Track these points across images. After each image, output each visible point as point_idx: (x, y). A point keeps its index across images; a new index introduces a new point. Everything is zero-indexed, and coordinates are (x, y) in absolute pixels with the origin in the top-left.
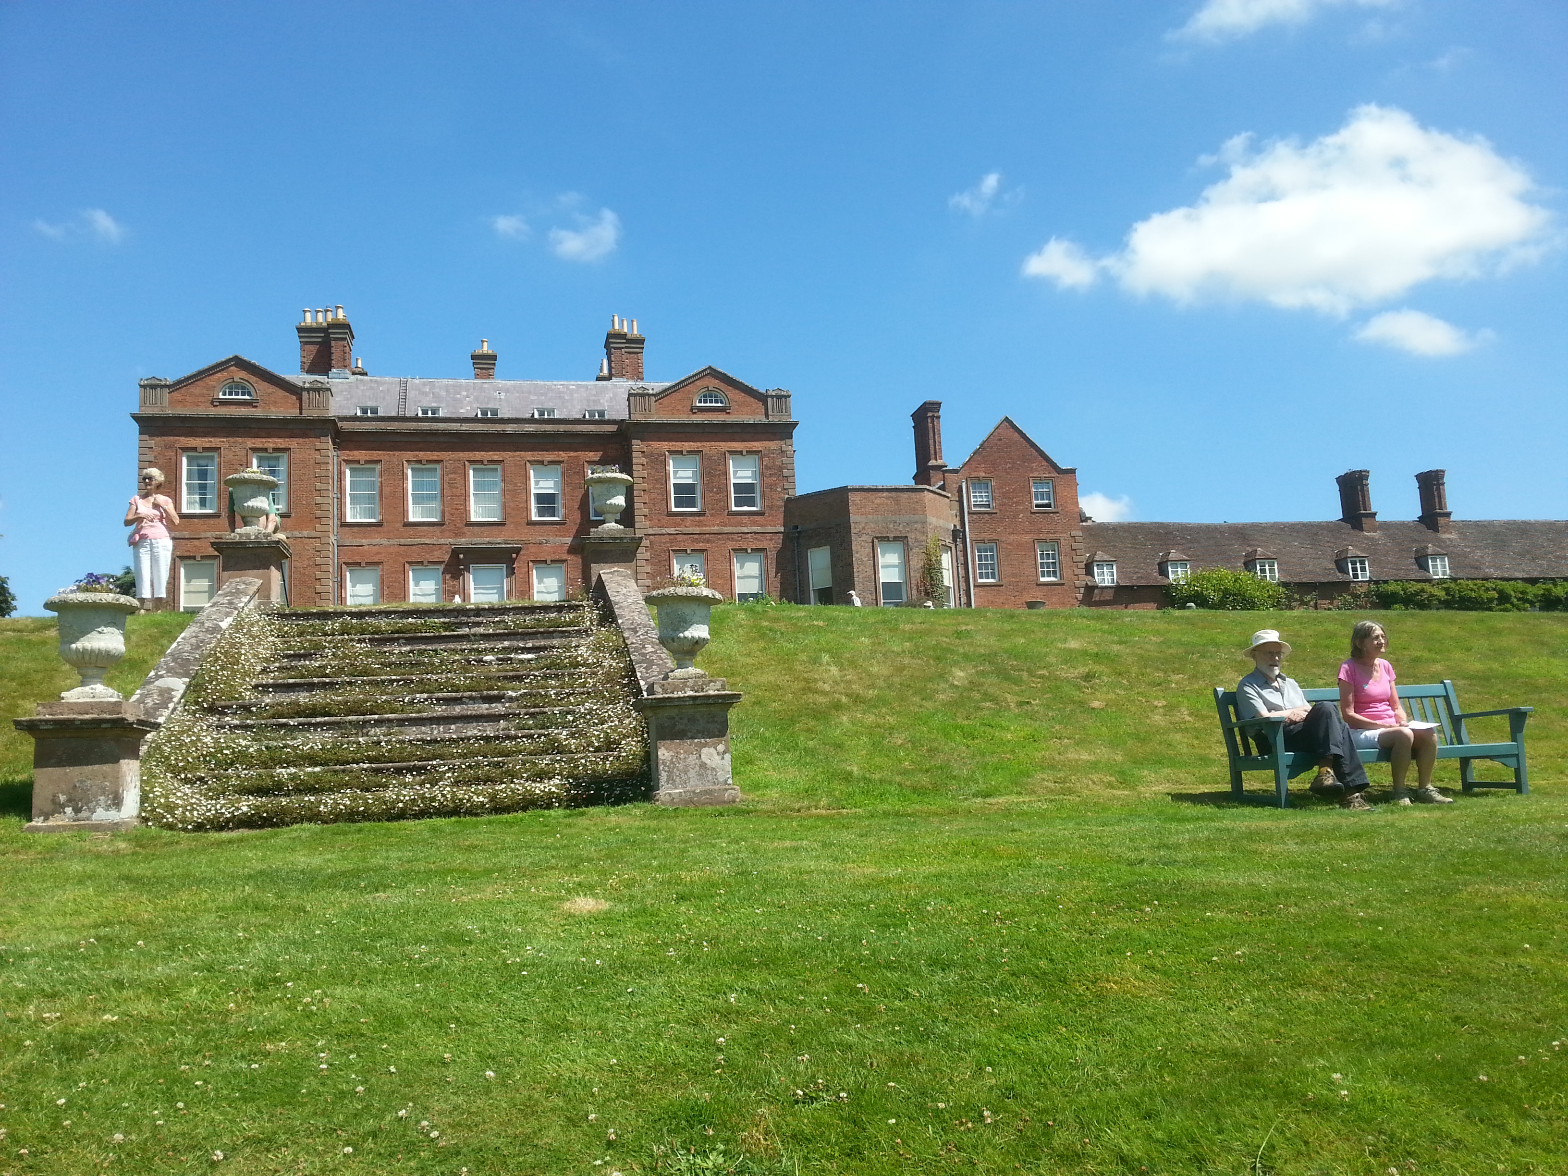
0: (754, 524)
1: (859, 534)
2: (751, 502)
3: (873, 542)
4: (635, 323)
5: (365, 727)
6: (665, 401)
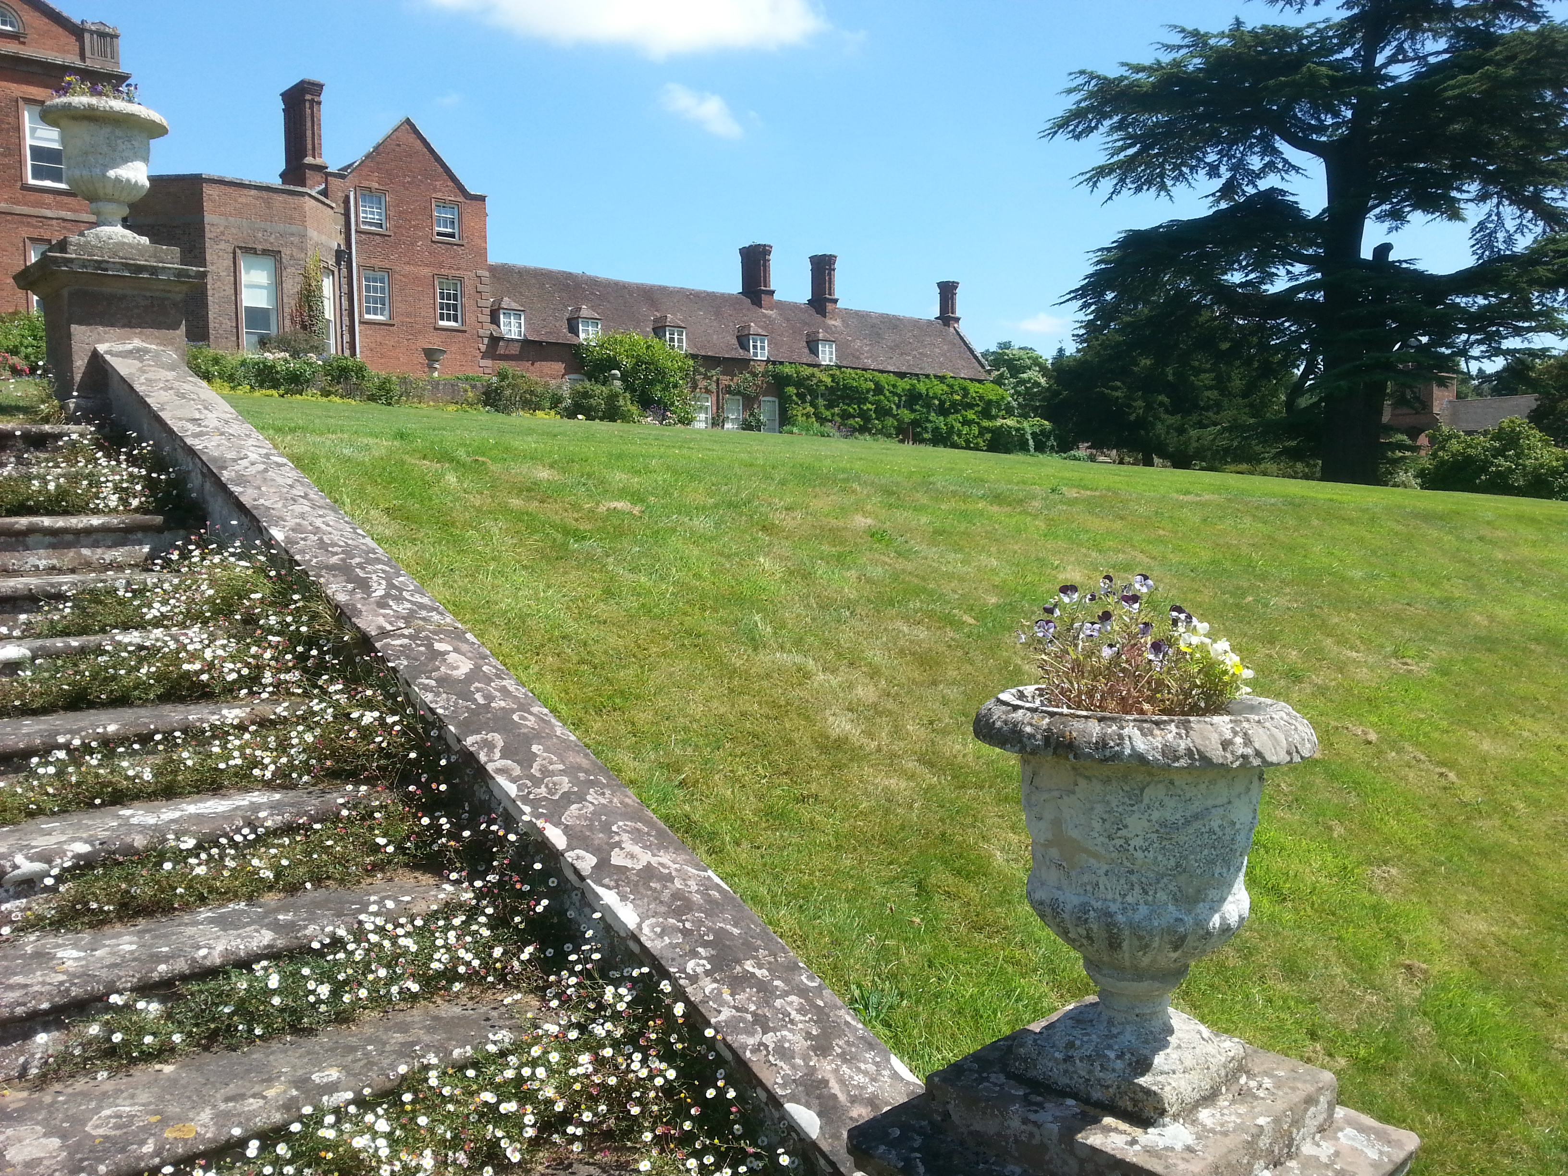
0: (62, 206)
1: (216, 240)
2: (56, 176)
3: (234, 253)
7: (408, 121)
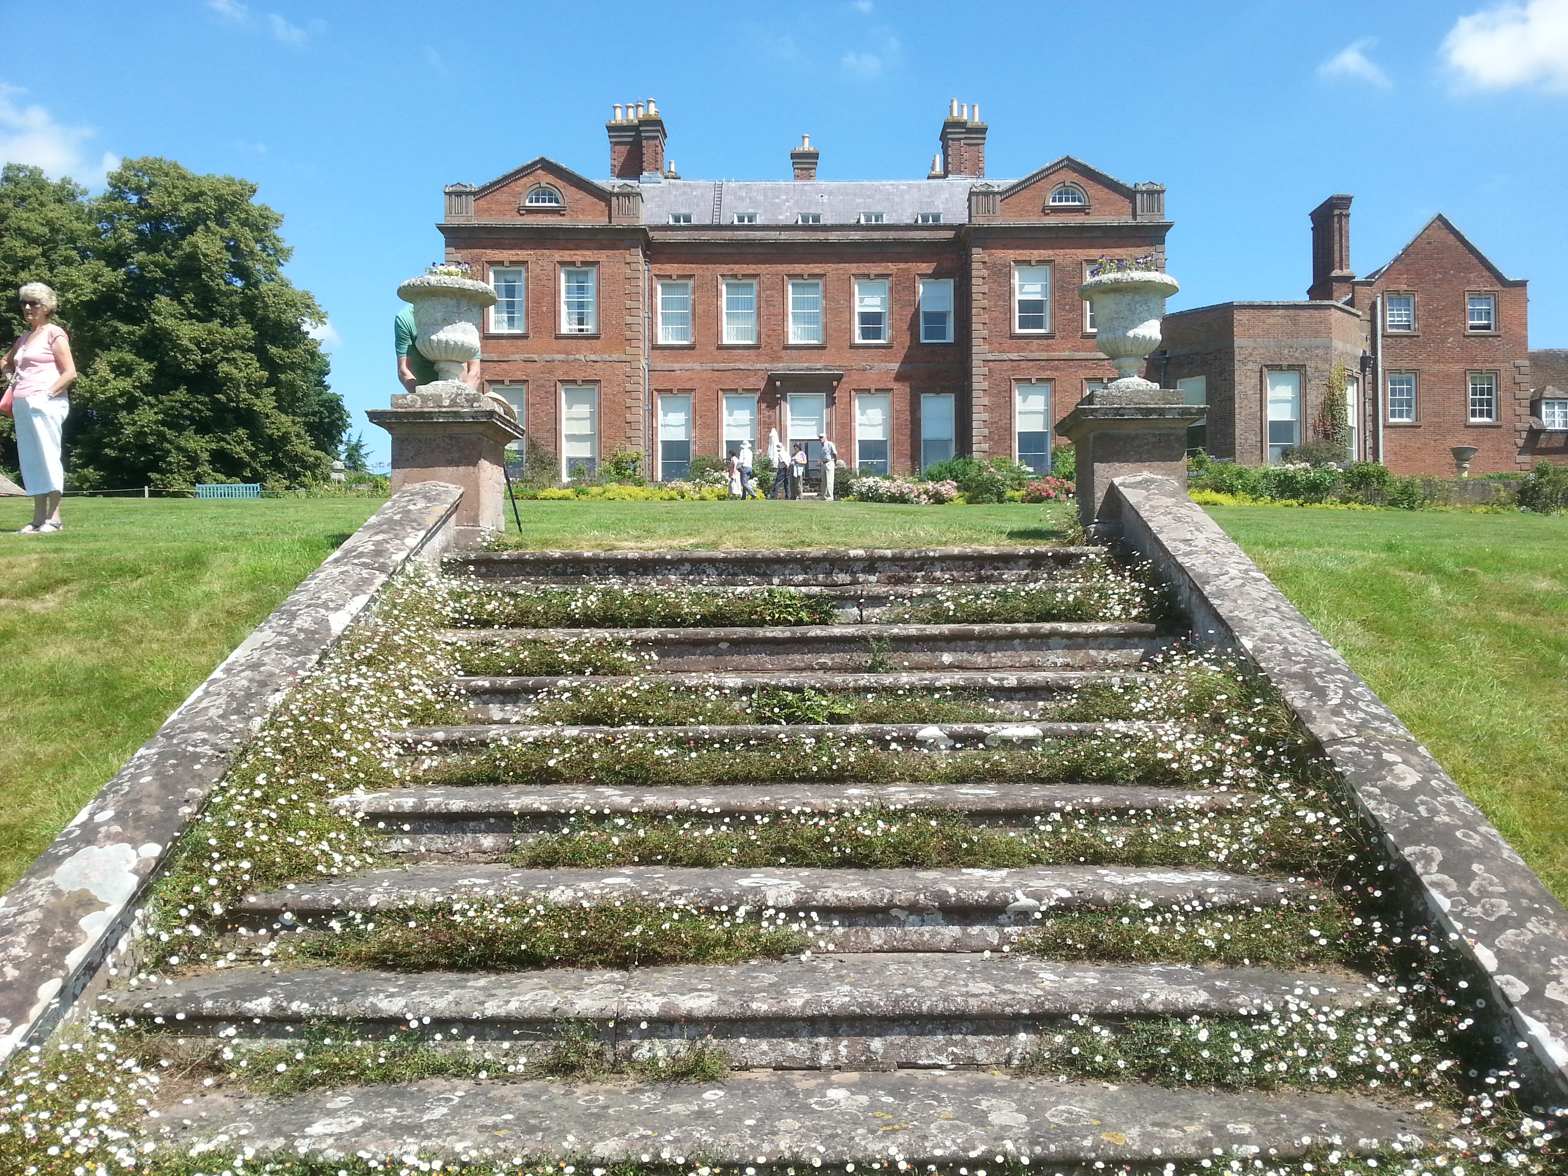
1: (1244, 362)
3: (1261, 372)
4: (977, 109)
6: (1012, 200)
7: (1440, 217)
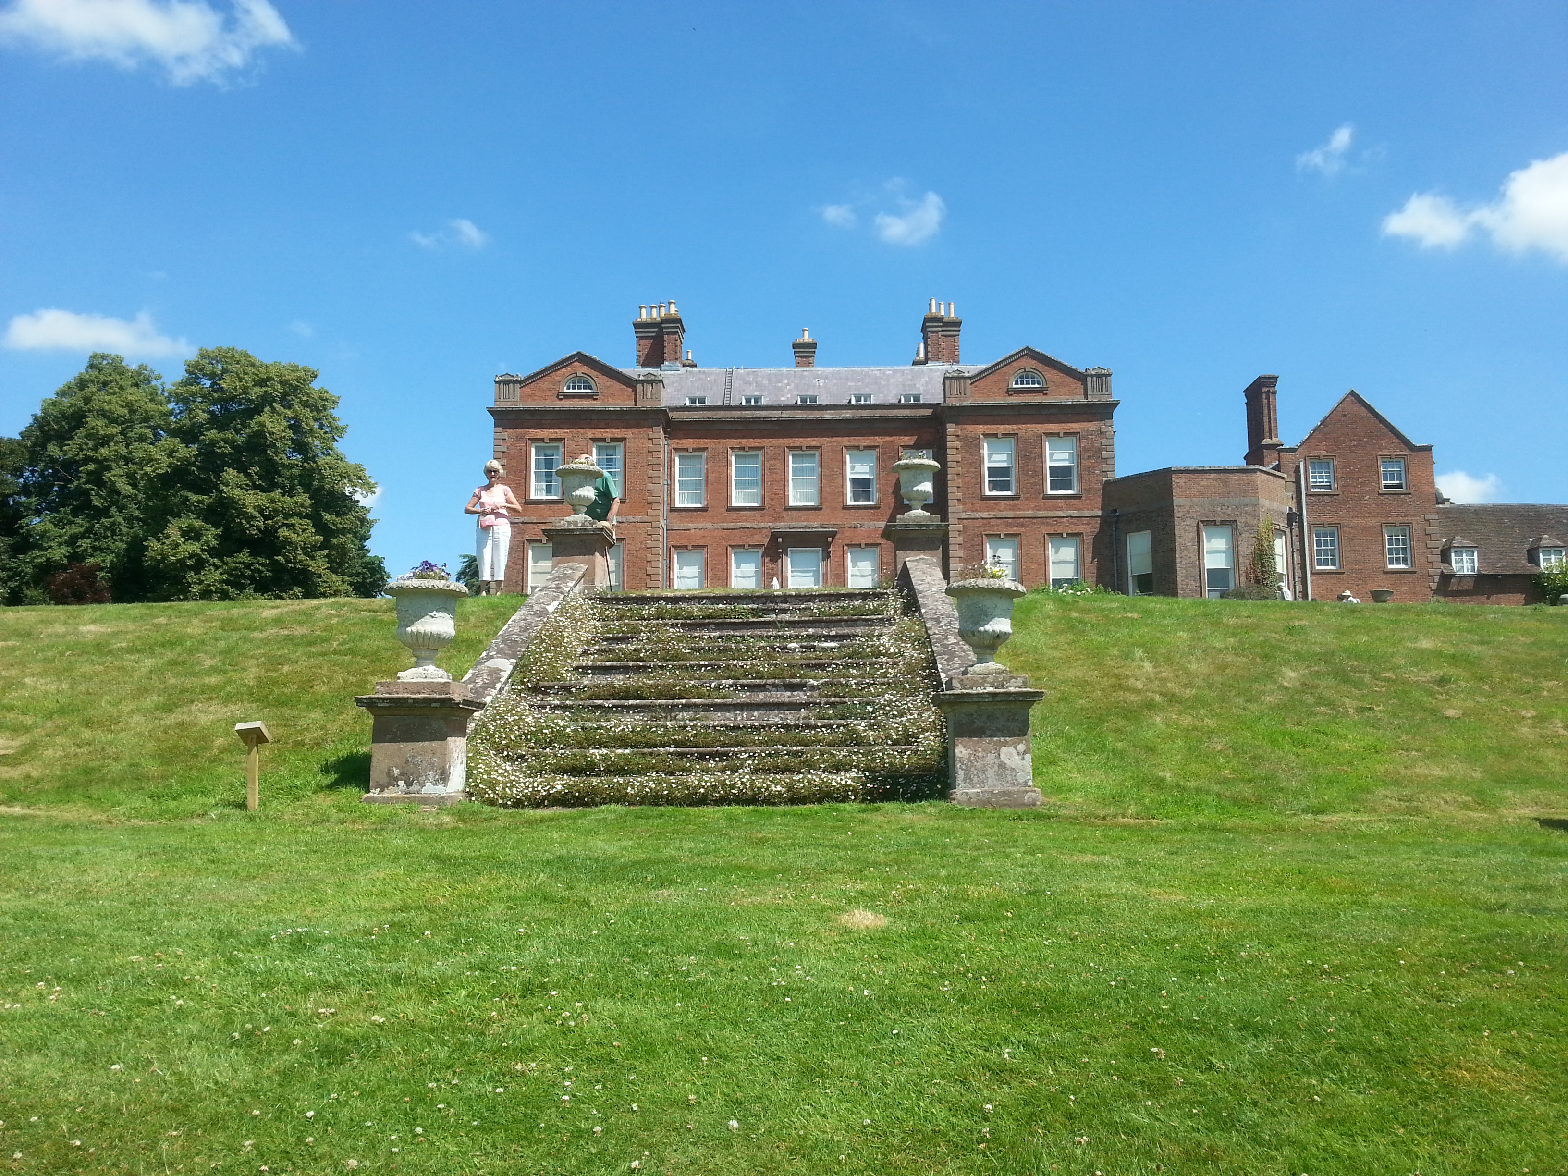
0: (1070, 507)
1: (1182, 518)
2: (1067, 485)
3: (1198, 527)
4: (952, 306)
5: (673, 711)
6: (981, 384)
7: (1352, 393)
